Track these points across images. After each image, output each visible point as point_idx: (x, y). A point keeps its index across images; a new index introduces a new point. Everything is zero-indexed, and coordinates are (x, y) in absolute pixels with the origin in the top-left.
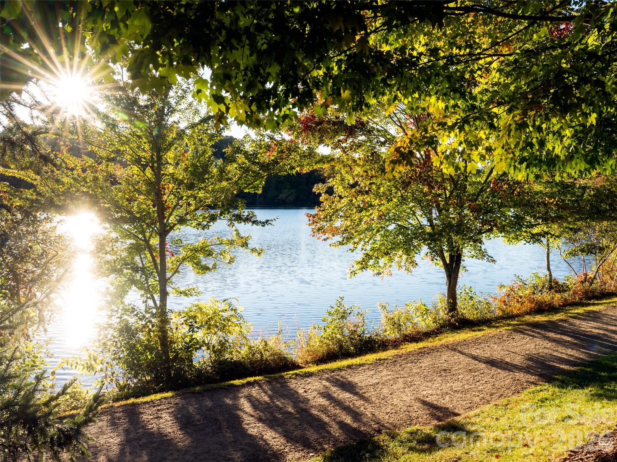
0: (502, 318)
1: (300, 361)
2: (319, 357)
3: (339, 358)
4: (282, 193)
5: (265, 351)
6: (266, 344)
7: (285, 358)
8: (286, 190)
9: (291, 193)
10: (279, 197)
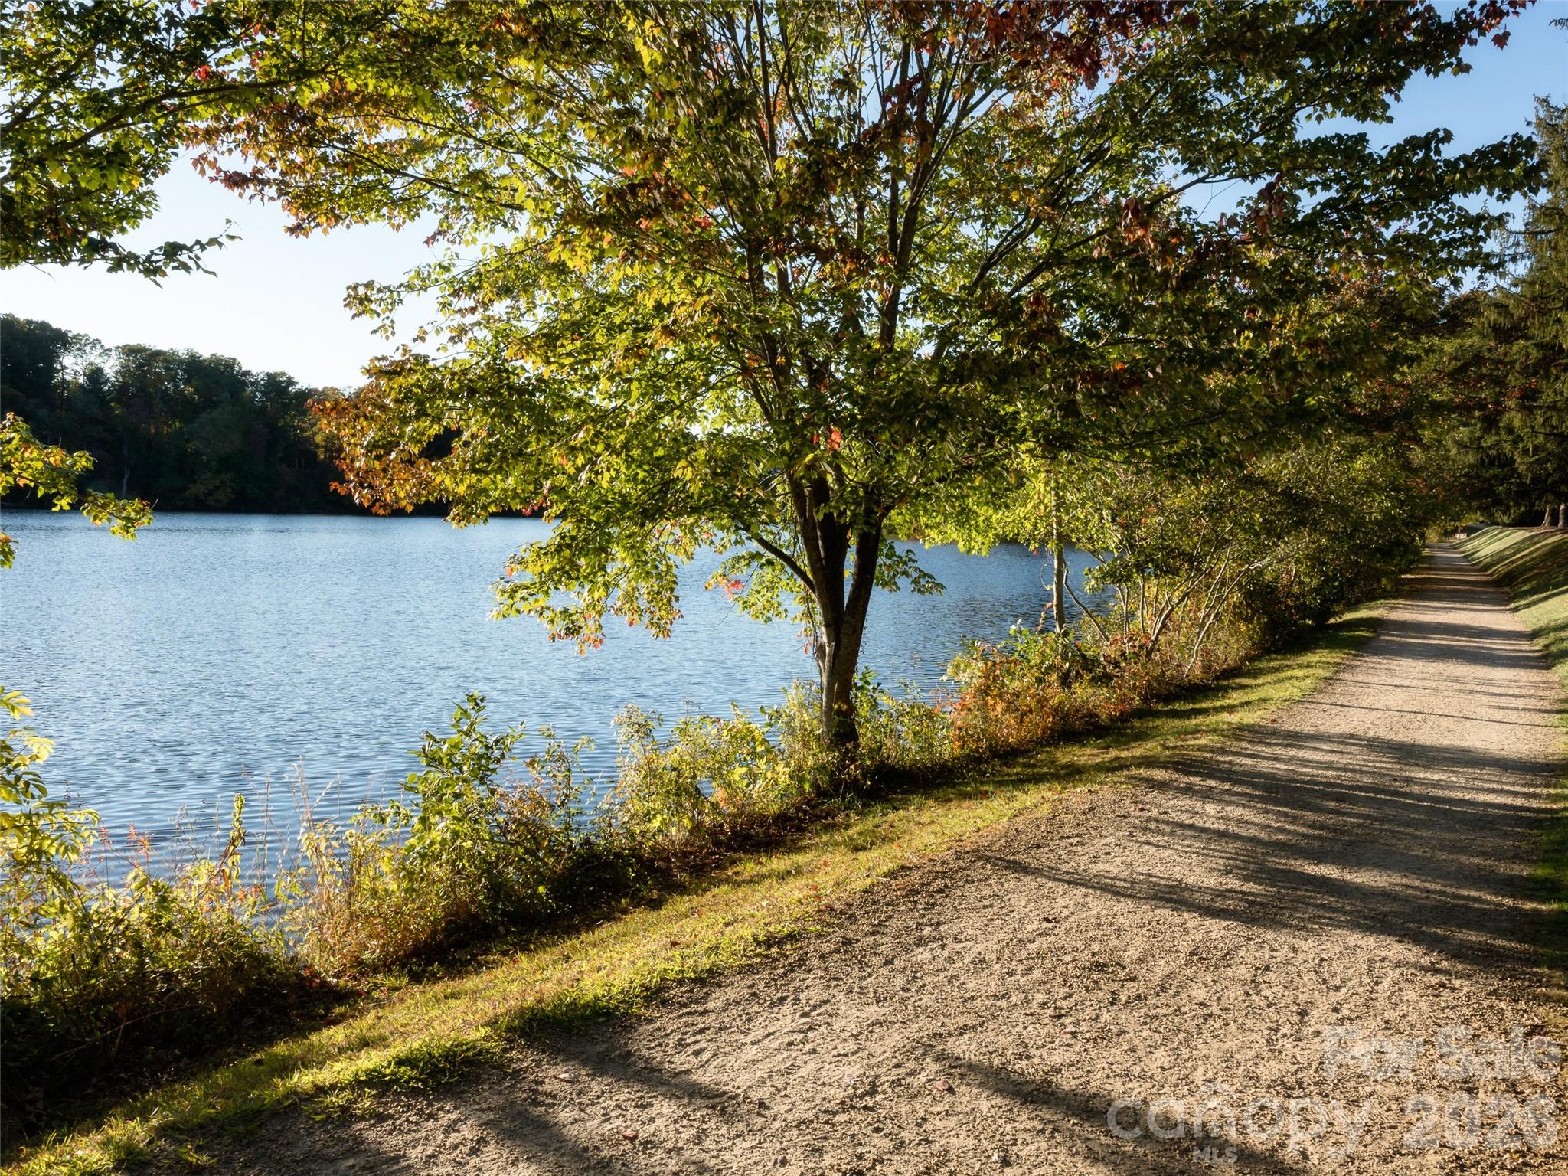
0: (974, 760)
1: (326, 966)
2: (416, 940)
3: (502, 938)
4: (195, 482)
5: (159, 931)
6: (163, 901)
7: (259, 960)
8: (209, 475)
9: (223, 483)
10: (187, 493)
